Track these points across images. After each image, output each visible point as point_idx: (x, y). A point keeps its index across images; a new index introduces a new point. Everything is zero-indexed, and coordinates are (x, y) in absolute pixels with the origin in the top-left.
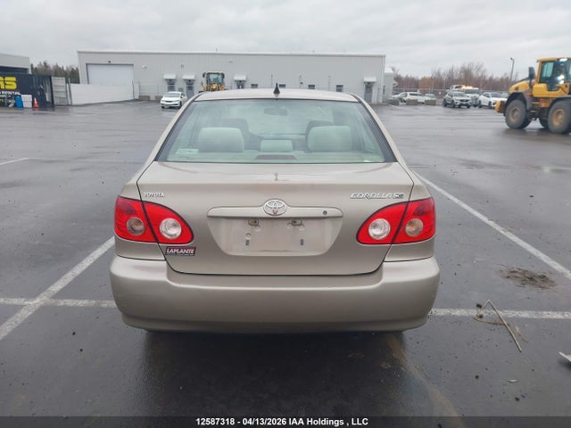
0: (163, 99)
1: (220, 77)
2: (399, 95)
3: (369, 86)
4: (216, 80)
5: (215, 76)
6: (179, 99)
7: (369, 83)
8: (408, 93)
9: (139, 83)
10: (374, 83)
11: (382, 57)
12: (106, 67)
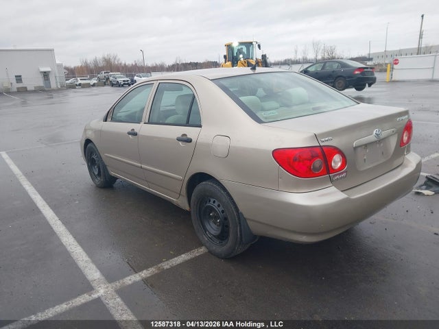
2: (70, 81)
3: (46, 75)
7: (45, 72)
8: (78, 79)
10: (49, 72)
11: (52, 50)
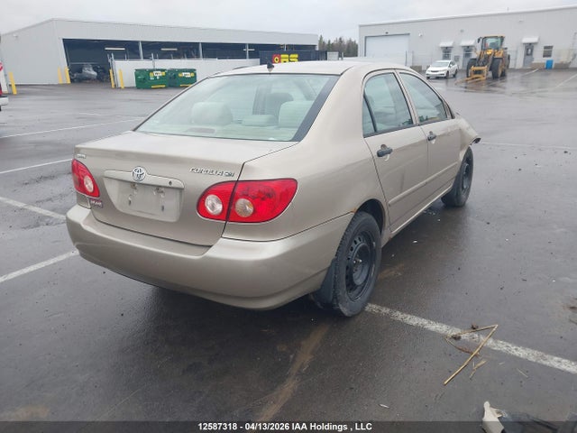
0: (430, 69)
1: (499, 40)
4: (492, 44)
5: (494, 40)
6: (447, 68)
9: (413, 52)
12: (385, 39)
